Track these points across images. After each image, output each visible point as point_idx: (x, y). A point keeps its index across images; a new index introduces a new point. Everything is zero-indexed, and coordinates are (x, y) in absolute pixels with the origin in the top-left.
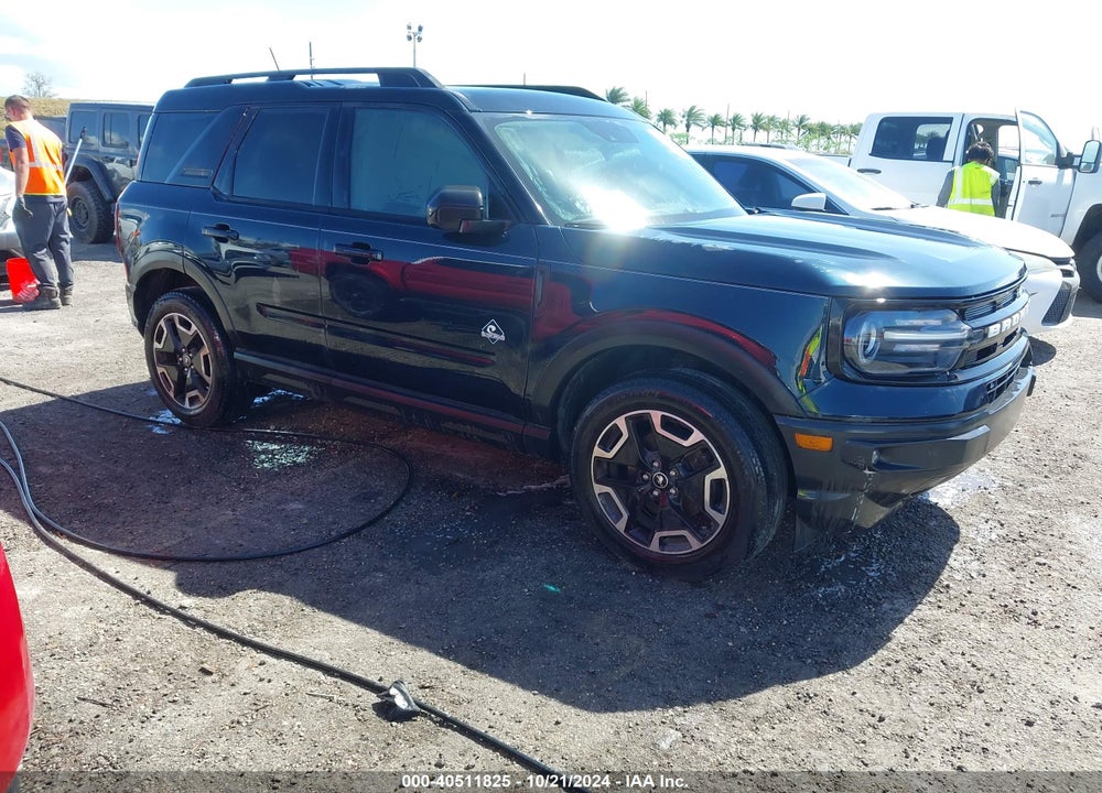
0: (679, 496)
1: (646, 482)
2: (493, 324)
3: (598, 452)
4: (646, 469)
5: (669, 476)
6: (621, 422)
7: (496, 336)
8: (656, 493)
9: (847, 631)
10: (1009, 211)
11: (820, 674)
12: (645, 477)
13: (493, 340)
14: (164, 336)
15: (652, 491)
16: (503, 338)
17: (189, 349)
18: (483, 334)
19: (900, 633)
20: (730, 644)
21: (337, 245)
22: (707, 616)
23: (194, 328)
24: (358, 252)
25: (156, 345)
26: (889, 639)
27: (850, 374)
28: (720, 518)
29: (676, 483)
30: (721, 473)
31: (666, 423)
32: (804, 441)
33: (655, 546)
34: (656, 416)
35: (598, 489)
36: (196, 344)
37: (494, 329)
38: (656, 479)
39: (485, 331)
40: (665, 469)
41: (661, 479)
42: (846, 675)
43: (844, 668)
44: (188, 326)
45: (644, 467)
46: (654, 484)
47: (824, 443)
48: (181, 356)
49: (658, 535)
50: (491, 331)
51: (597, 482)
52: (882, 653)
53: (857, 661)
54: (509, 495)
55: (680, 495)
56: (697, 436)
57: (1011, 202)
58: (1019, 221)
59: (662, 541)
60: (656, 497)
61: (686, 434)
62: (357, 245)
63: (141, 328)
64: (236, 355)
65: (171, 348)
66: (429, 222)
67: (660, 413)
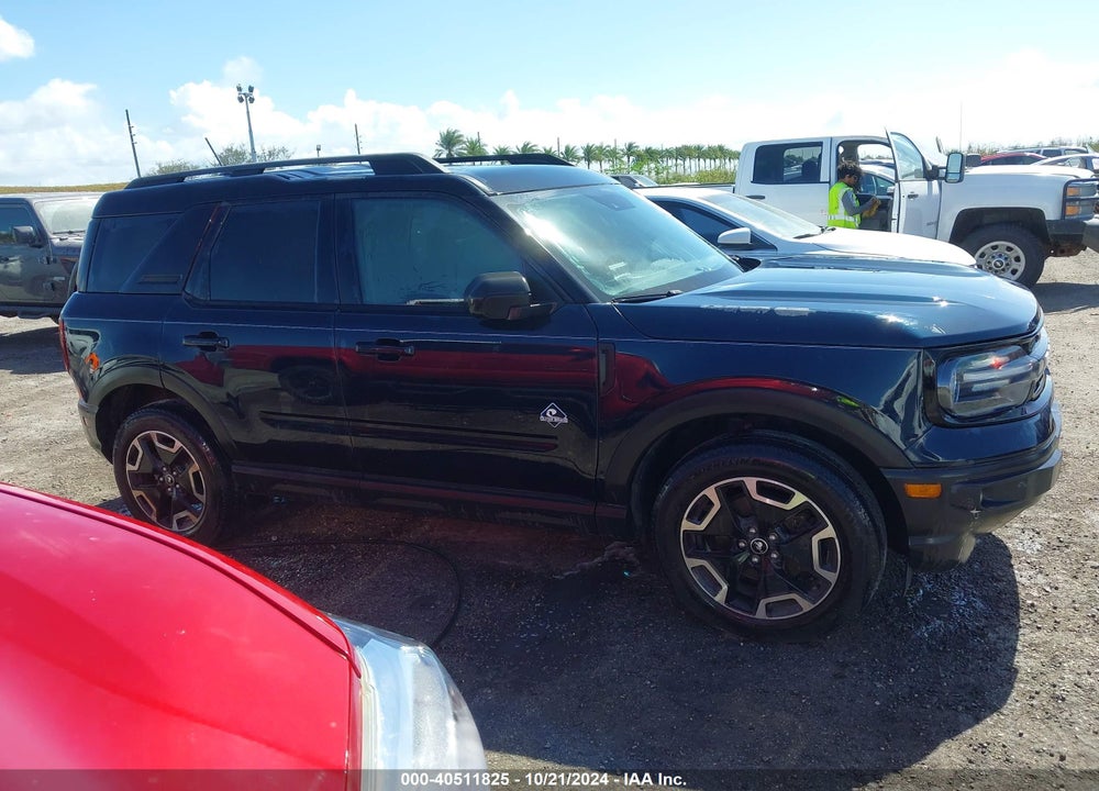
0: (782, 559)
1: (743, 549)
2: (553, 407)
3: (686, 525)
4: (743, 535)
5: (768, 541)
6: (710, 492)
7: (556, 419)
8: (756, 560)
9: (973, 669)
10: (894, 224)
11: (978, 720)
12: (742, 544)
13: (555, 423)
14: (140, 456)
15: (750, 558)
16: (566, 420)
17: (171, 468)
18: (542, 418)
19: (1020, 661)
20: (877, 703)
21: (359, 344)
22: (835, 676)
23: (178, 444)
24: (387, 349)
25: (129, 467)
26: (1016, 671)
27: (948, 419)
28: (832, 577)
29: (777, 546)
30: (829, 532)
31: (762, 489)
32: (915, 490)
33: (761, 613)
34: (751, 483)
35: (691, 563)
36: (181, 460)
37: (554, 412)
38: (754, 546)
39: (545, 415)
40: (763, 534)
41: (760, 545)
42: (1002, 717)
43: (994, 709)
44: (170, 443)
45: (741, 535)
46: (752, 550)
47: (932, 490)
48: (161, 475)
49: (763, 603)
50: (551, 414)
51: (689, 556)
52: (1019, 686)
53: (1003, 699)
54: (567, 577)
55: (782, 557)
56: (799, 499)
57: (895, 216)
58: (904, 232)
59: (769, 608)
60: (755, 563)
61: (787, 497)
62: (382, 342)
63: (107, 451)
64: (234, 469)
65: (148, 469)
66: (472, 310)
67: (755, 479)
